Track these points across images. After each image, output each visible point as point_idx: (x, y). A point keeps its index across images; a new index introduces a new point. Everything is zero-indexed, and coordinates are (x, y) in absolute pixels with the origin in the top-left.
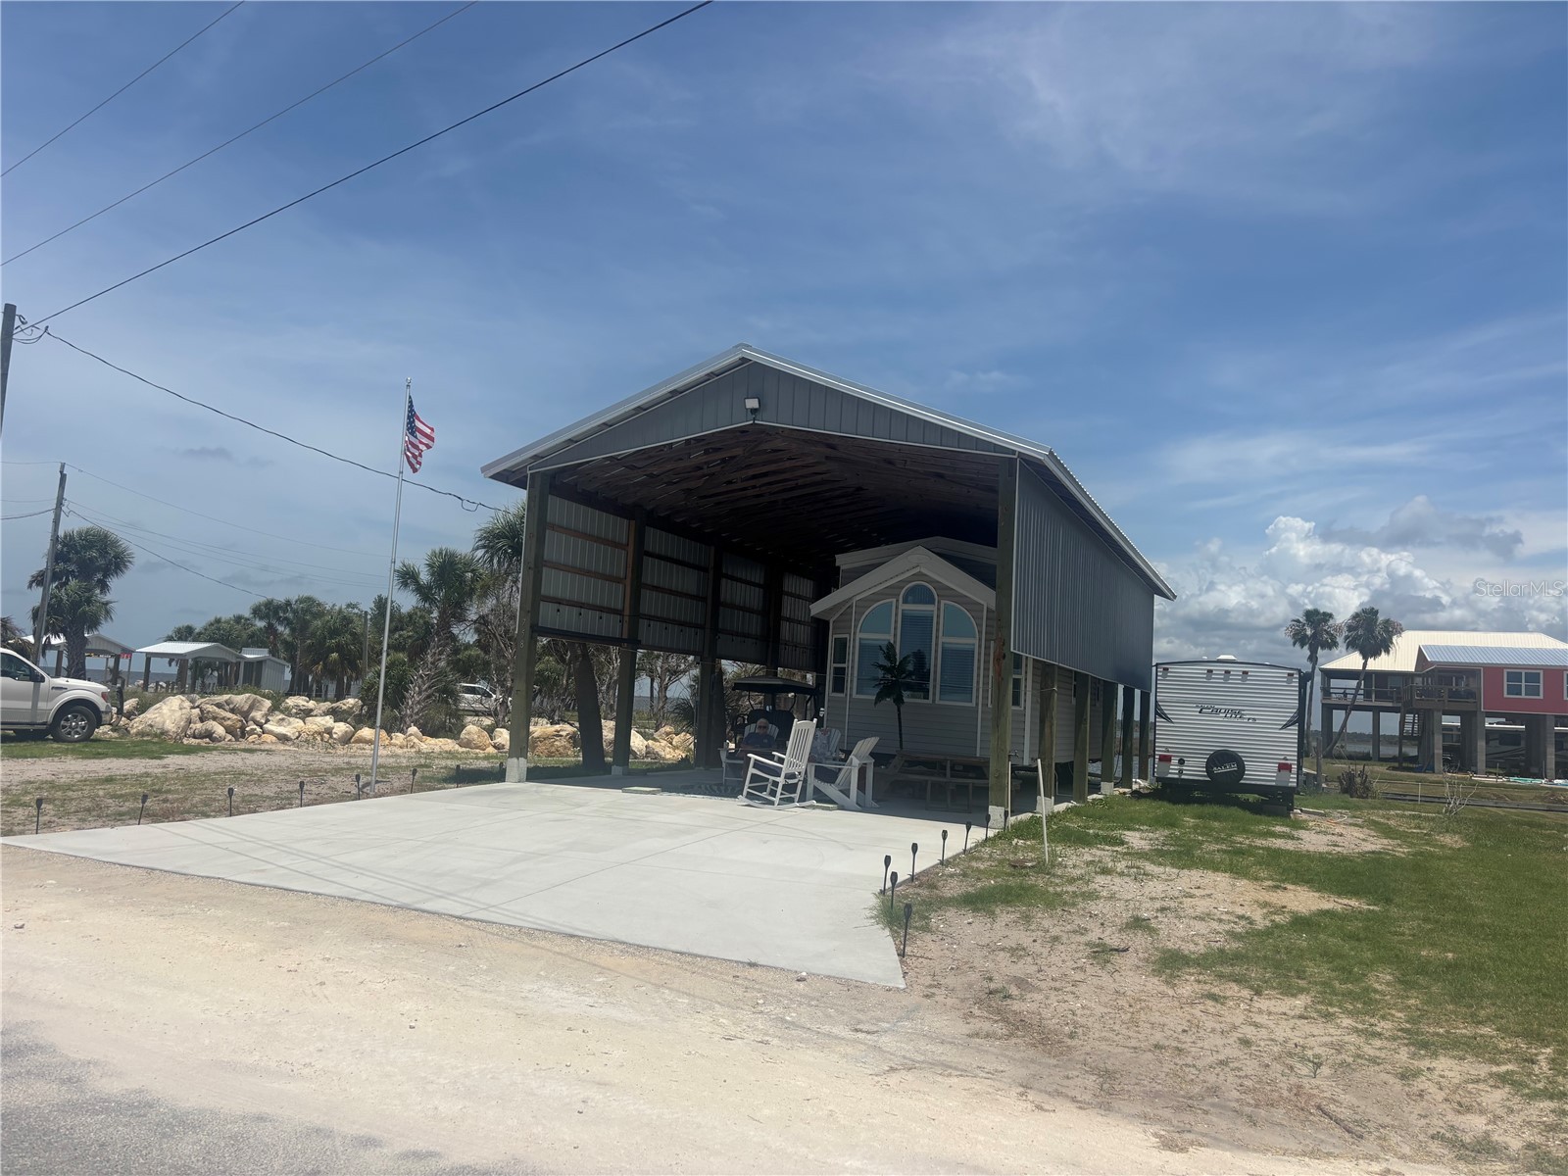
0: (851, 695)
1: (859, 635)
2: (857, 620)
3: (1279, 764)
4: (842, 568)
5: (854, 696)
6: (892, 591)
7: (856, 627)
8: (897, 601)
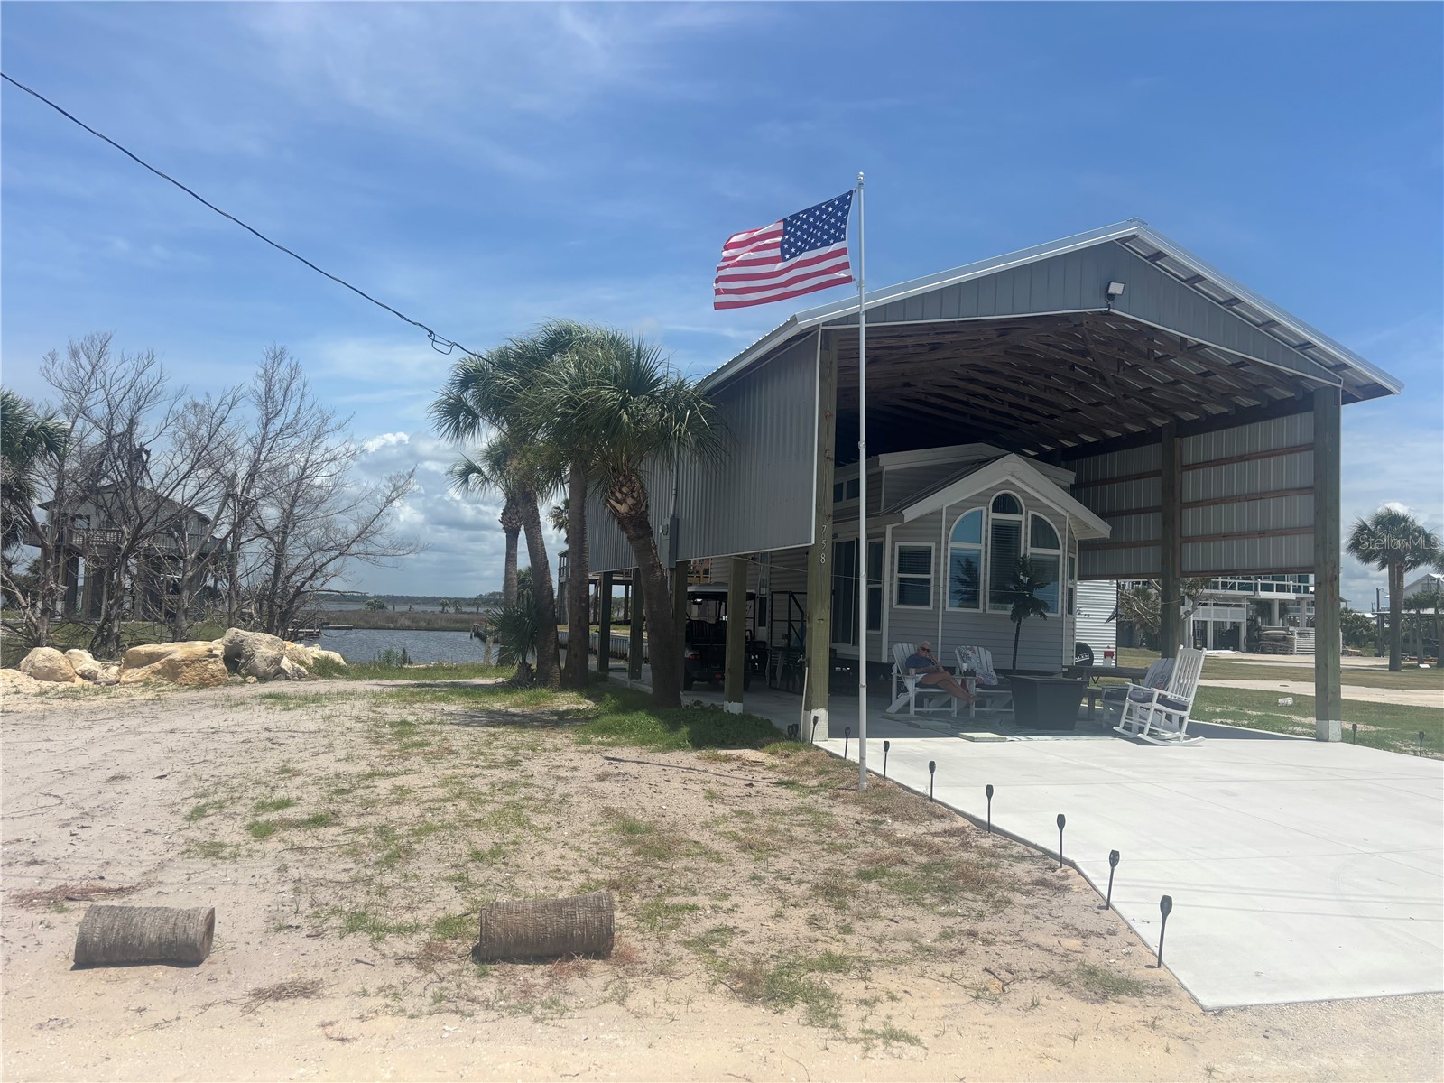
0: (944, 608)
1: (951, 545)
2: (948, 528)
3: (1105, 652)
4: (886, 468)
5: (948, 609)
6: (979, 499)
7: (947, 535)
8: (988, 509)
